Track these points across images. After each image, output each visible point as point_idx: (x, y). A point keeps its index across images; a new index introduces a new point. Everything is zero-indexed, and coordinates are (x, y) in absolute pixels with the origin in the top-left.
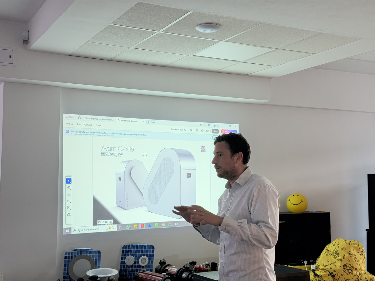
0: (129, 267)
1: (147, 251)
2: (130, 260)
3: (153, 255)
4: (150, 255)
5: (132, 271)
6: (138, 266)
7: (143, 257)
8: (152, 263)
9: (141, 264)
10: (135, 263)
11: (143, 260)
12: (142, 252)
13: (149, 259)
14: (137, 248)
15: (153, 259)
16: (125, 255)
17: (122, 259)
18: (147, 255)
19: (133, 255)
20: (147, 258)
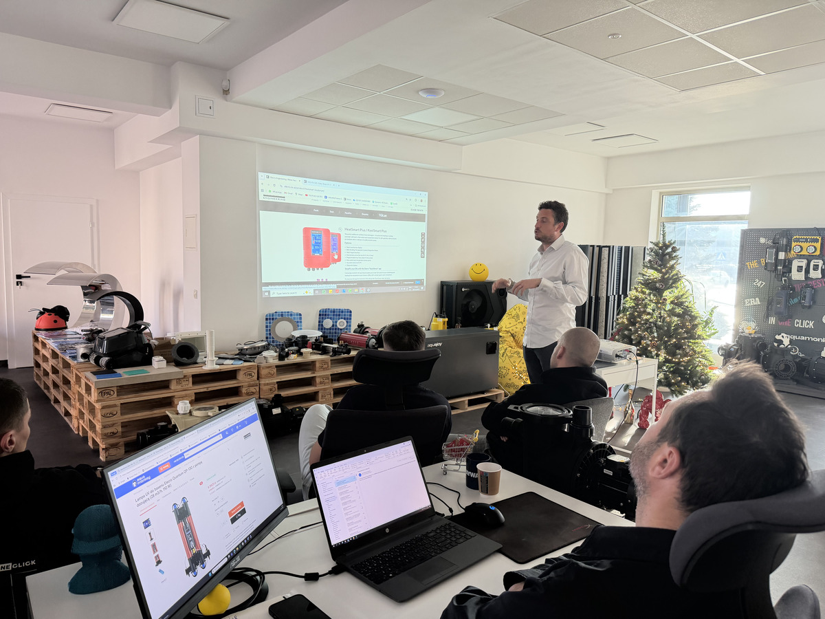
0: (327, 329)
1: (345, 315)
2: (328, 323)
3: (350, 319)
4: (347, 319)
5: (330, 333)
6: (336, 329)
7: (341, 320)
8: (350, 326)
9: (339, 326)
10: (333, 326)
11: (341, 324)
12: (339, 315)
13: (347, 322)
14: (334, 312)
15: (350, 322)
16: (323, 318)
17: (319, 322)
18: (345, 319)
19: (331, 319)
20: (345, 321)
